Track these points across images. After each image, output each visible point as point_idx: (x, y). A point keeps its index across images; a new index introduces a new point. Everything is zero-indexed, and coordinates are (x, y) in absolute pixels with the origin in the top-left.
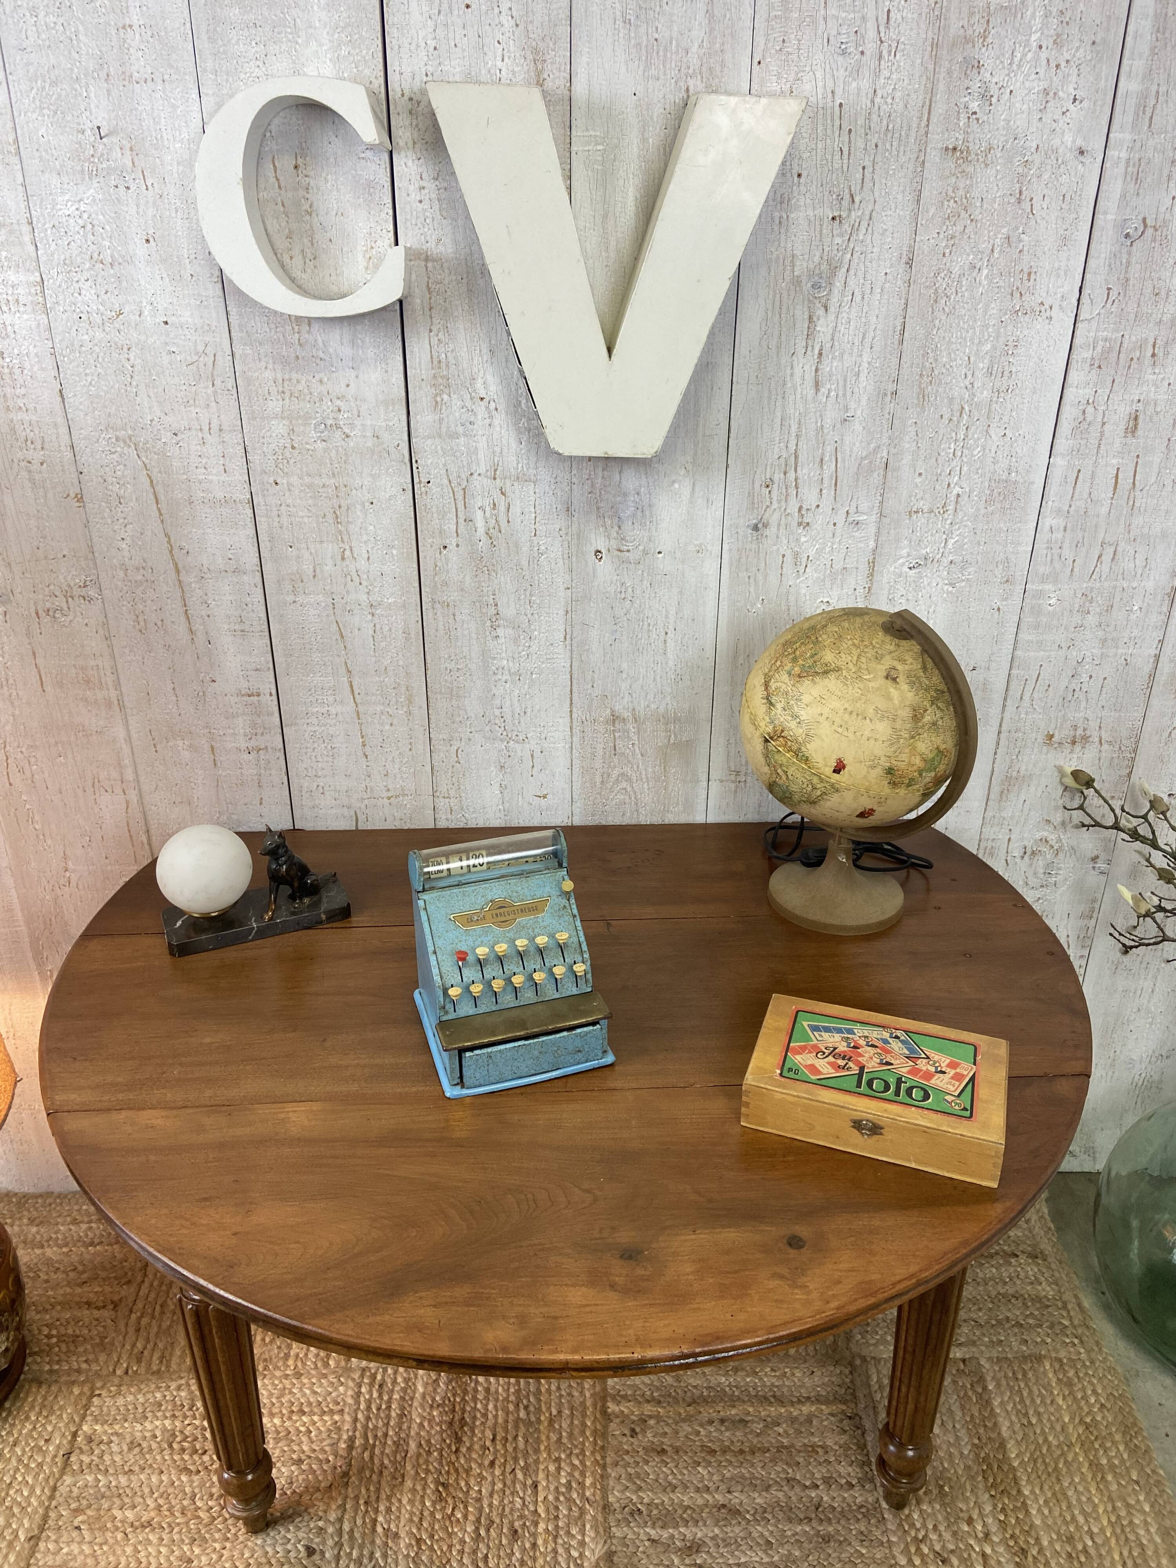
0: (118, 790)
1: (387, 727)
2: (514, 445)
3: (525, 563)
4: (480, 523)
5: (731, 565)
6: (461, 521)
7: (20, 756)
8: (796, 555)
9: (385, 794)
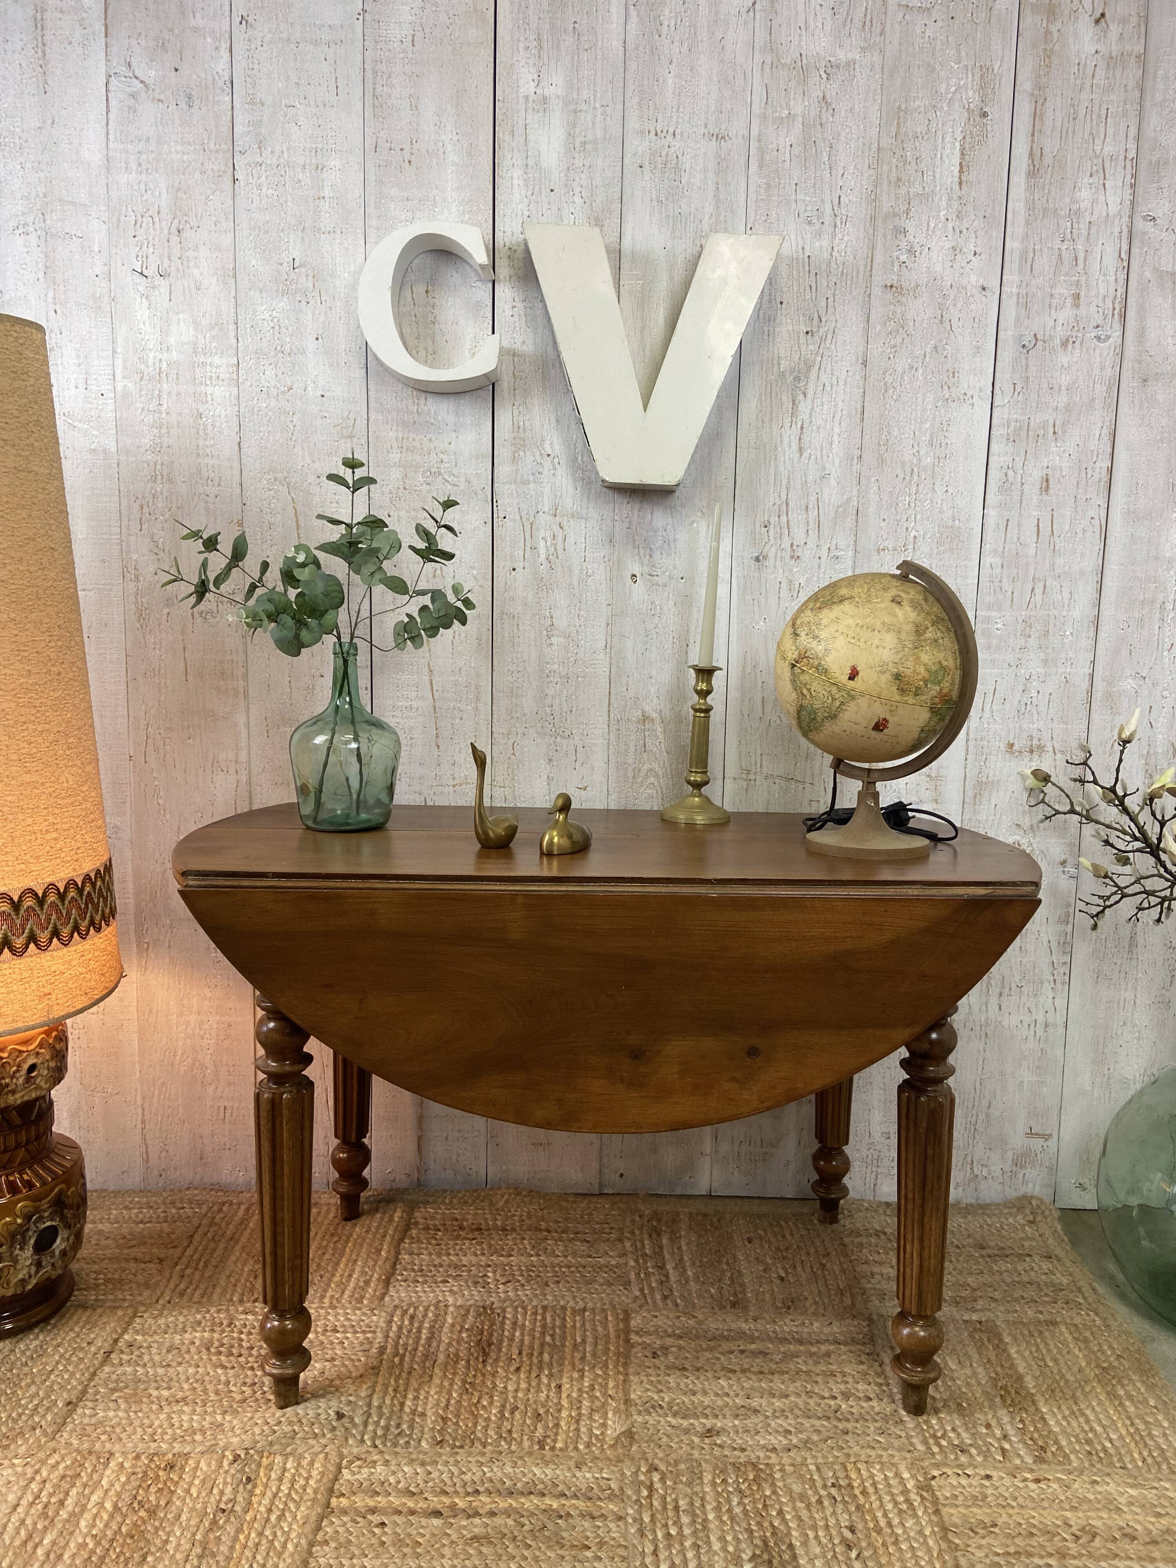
0: (232, 771)
1: (458, 721)
2: (571, 490)
3: (576, 583)
4: (542, 551)
5: (739, 589)
6: (528, 548)
7: (158, 736)
8: (790, 582)
9: (451, 782)
